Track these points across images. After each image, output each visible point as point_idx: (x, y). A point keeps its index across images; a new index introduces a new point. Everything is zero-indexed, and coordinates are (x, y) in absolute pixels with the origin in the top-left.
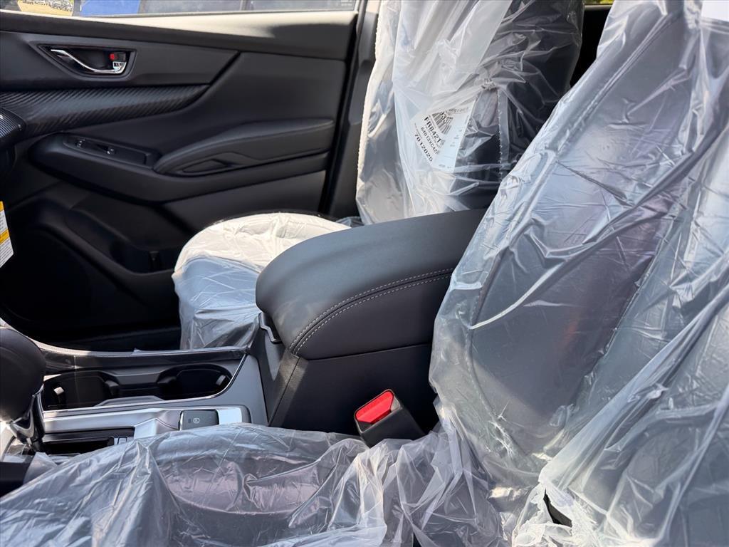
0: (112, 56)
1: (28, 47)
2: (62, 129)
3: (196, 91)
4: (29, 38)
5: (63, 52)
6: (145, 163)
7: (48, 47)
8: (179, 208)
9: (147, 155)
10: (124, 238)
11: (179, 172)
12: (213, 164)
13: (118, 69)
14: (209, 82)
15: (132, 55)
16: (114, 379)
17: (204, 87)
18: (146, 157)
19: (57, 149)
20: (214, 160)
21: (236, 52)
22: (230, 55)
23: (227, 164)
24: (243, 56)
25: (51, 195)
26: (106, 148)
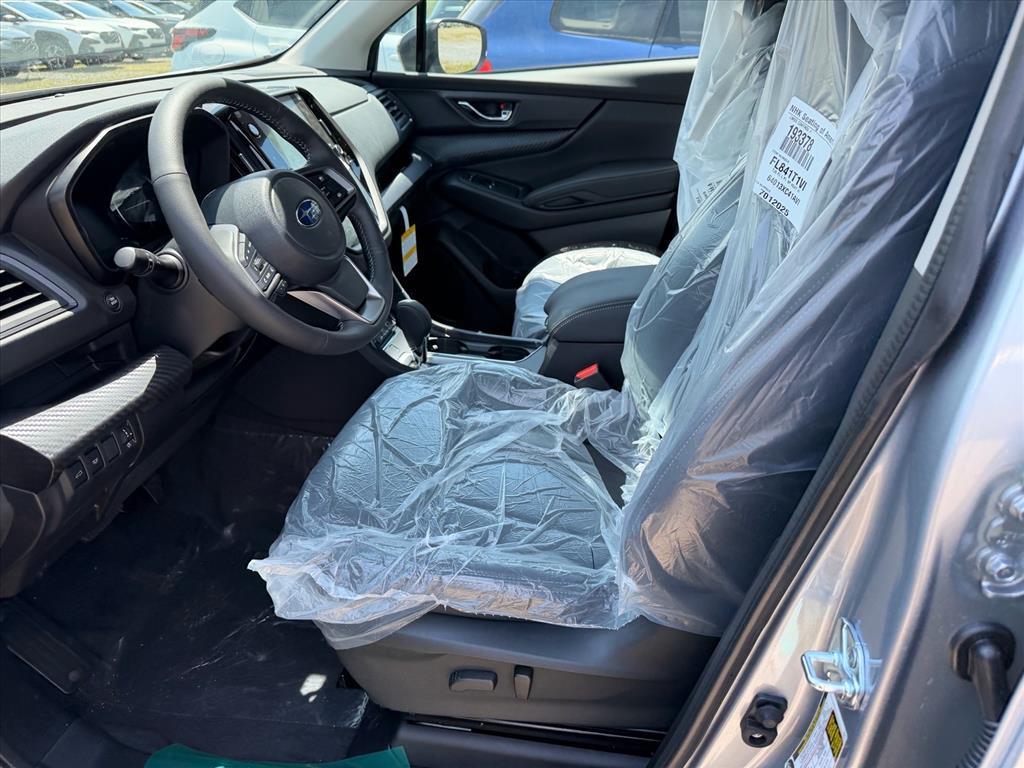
0: (502, 107)
1: (443, 101)
2: (460, 165)
3: (565, 134)
4: (445, 94)
5: (466, 104)
6: (517, 197)
7: (456, 100)
8: (539, 236)
9: (521, 189)
10: (494, 257)
11: (542, 207)
12: (571, 200)
13: (504, 117)
14: (576, 126)
15: (517, 105)
16: (465, 346)
17: (572, 131)
18: (518, 191)
19: (455, 182)
20: (572, 197)
21: (601, 101)
22: (597, 102)
23: (581, 201)
24: (608, 103)
25: (447, 218)
26: (490, 183)
